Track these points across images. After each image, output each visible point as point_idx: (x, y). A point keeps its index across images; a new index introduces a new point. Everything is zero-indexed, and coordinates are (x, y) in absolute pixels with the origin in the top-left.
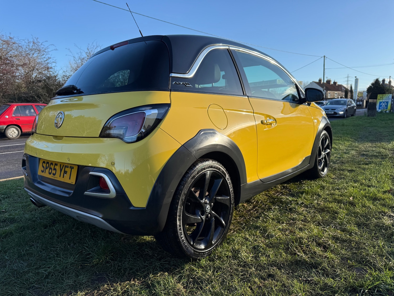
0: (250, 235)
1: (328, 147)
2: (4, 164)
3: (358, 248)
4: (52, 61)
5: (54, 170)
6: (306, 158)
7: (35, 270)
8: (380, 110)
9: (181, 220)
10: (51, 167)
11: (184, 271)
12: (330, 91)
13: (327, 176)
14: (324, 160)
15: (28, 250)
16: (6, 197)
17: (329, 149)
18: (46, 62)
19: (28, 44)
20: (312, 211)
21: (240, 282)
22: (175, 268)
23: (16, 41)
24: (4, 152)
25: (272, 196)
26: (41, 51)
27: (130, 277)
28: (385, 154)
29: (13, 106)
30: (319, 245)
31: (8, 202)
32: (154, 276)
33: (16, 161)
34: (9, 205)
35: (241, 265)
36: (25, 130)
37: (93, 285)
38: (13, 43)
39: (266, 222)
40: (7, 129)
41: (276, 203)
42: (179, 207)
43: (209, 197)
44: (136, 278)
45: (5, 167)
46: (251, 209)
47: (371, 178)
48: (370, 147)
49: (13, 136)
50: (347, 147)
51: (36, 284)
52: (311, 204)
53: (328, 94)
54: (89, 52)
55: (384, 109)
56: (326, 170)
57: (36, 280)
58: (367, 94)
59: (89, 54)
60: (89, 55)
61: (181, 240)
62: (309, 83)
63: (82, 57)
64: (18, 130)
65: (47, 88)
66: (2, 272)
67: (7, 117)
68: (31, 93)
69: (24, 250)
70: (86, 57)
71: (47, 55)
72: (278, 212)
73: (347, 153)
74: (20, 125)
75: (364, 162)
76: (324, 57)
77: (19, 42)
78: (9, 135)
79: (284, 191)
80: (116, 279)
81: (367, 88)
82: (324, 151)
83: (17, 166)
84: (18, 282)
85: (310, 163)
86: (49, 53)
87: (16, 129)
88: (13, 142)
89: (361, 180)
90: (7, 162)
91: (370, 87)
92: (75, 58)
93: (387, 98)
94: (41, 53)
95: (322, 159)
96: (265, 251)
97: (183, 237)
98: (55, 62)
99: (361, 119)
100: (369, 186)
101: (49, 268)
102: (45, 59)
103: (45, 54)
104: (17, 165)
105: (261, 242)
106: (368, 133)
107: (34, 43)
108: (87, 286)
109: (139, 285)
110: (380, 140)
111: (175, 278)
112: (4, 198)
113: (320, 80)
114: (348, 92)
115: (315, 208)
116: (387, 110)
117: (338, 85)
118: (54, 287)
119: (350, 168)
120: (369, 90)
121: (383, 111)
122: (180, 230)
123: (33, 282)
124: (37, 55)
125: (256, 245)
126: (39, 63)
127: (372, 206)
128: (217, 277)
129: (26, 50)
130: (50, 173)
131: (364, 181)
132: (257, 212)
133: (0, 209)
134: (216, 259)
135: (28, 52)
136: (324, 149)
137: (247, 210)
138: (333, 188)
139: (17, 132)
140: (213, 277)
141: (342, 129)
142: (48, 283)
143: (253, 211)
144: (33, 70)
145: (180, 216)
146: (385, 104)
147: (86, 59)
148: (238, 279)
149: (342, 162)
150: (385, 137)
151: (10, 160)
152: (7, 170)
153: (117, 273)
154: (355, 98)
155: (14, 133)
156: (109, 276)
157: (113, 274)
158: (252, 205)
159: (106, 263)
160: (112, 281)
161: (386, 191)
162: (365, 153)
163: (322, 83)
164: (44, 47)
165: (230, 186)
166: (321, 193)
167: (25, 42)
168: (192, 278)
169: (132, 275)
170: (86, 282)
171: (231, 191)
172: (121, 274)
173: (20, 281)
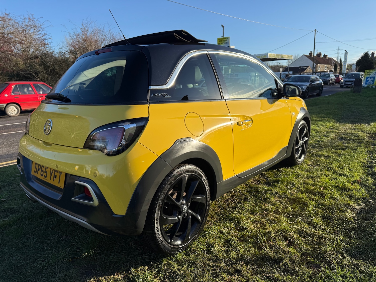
0: (225, 228)
1: (306, 136)
2: (4, 146)
3: (319, 243)
4: (47, 37)
5: (45, 172)
6: (283, 149)
7: (31, 263)
8: (366, 86)
9: (159, 223)
10: (42, 169)
11: (162, 266)
12: (320, 65)
13: (304, 162)
14: (301, 148)
15: (26, 243)
16: (6, 185)
17: (307, 137)
18: (43, 38)
19: (24, 20)
20: (285, 201)
21: (210, 277)
22: (154, 262)
23: (12, 17)
24: (5, 133)
25: (249, 185)
26: (37, 27)
27: (114, 270)
28: (362, 138)
29: (12, 84)
30: (285, 239)
31: (8, 190)
32: (135, 270)
33: (16, 143)
34: (9, 194)
35: (213, 260)
36: (24, 108)
37: (81, 278)
38: (10, 20)
39: (241, 213)
40: (7, 107)
41: (253, 192)
42: (156, 212)
43: (186, 198)
44: (119, 272)
45: (5, 150)
46: (229, 199)
47: (344, 166)
48: (350, 129)
49: (13, 114)
50: (328, 129)
51: (31, 278)
52: (285, 193)
53: (318, 67)
54: (83, 28)
55: (370, 84)
56: (303, 157)
57: (32, 274)
58: (356, 67)
59: (84, 29)
60: (84, 31)
61: (159, 240)
62: (300, 56)
63: (77, 33)
64: (17, 108)
65: (44, 64)
66: (2, 265)
67: (7, 95)
68: (28, 70)
69: (21, 243)
70: (81, 32)
71: (43, 31)
72: (253, 202)
73: (327, 136)
74: (19, 104)
75: (341, 147)
76: (315, 31)
77: (15, 18)
78: (9, 113)
79: (261, 180)
80: (102, 273)
81: (357, 61)
82: (301, 139)
83: (17, 148)
84: (16, 276)
85: (287, 153)
86: (44, 29)
87: (16, 107)
88: (13, 120)
89: (334, 168)
90: (7, 143)
91: (360, 60)
92: (70, 33)
93: (374, 73)
94: (37, 29)
95: (300, 147)
96: (236, 245)
97: (160, 237)
98: (51, 38)
99: (347, 95)
100: (341, 175)
101: (43, 261)
102: (41, 35)
103: (40, 30)
104: (16, 146)
105: (234, 235)
106: (350, 113)
107: (29, 19)
108: (76, 280)
109: (121, 280)
110: (361, 121)
111: (154, 272)
112: (4, 186)
113: (311, 54)
114: (337, 65)
115: (288, 198)
116: (373, 85)
117: (328, 58)
118: (47, 281)
119: (326, 154)
120: (358, 63)
121: (369, 86)
122: (157, 232)
123: (29, 275)
124: (33, 31)
125: (229, 238)
126: (36, 39)
127: (339, 198)
128: (190, 272)
129: (22, 27)
130: (42, 175)
131: (337, 169)
132: (234, 202)
133: (1, 198)
134: (191, 253)
135: (24, 28)
136: (302, 138)
137: (225, 200)
138: (307, 175)
139: (16, 110)
140: (187, 272)
141: (326, 108)
142: (42, 277)
143: (231, 201)
144: (30, 46)
145: (157, 219)
146: (372, 79)
147: (81, 34)
148: (208, 274)
149: (321, 147)
150: (366, 117)
151: (11, 142)
152: (8, 153)
153: (103, 266)
154: (344, 72)
155: (14, 111)
156: (96, 270)
157: (100, 268)
158: (230, 195)
159: (94, 256)
160: (98, 275)
161: (356, 181)
162: (343, 136)
163: (312, 56)
164: (40, 23)
165: (207, 186)
166: (295, 182)
167: (21, 18)
168: (168, 273)
169: (116, 268)
170: (75, 276)
171: (207, 190)
172: (107, 267)
173: (18, 275)
